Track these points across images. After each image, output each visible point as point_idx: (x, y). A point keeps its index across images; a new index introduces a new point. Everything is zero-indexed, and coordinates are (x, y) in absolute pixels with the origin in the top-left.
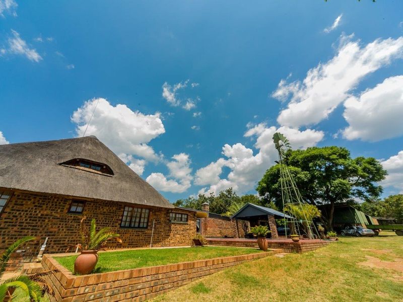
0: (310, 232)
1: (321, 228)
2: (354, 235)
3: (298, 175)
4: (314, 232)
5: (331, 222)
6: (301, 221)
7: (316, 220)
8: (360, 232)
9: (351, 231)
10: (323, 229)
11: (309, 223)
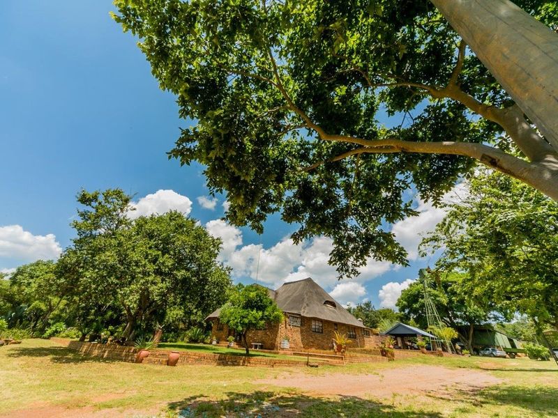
0: (449, 349)
1: (458, 346)
2: (489, 355)
3: (438, 299)
4: (452, 350)
5: (470, 342)
6: (442, 341)
7: (454, 341)
8: (494, 353)
9: (487, 352)
10: (459, 348)
11: (448, 342)
